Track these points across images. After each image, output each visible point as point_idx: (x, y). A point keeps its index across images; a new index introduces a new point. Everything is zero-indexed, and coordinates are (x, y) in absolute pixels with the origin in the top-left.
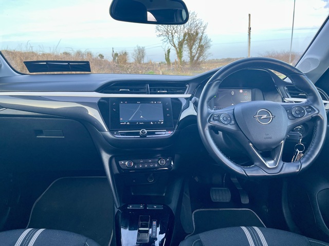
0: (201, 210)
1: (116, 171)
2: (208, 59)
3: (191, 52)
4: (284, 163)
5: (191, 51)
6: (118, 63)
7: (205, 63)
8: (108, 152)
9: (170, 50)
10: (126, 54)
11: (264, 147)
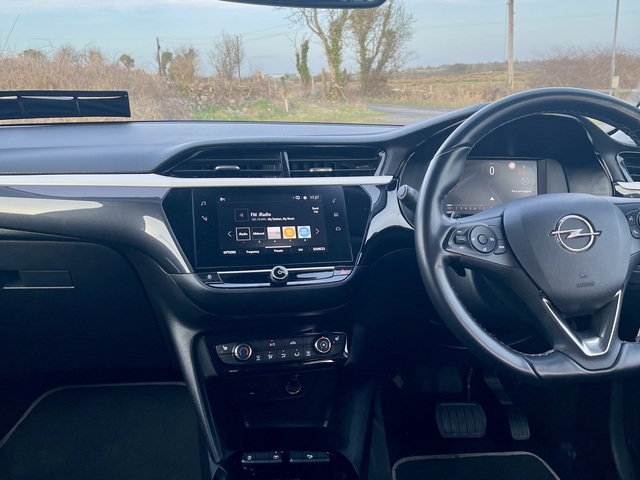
0: (412, 458)
1: (210, 370)
2: (406, 66)
3: (363, 49)
4: (622, 345)
5: (363, 47)
6: (173, 78)
7: (399, 76)
8: (187, 322)
9: (309, 44)
10: (191, 54)
11: (575, 308)
